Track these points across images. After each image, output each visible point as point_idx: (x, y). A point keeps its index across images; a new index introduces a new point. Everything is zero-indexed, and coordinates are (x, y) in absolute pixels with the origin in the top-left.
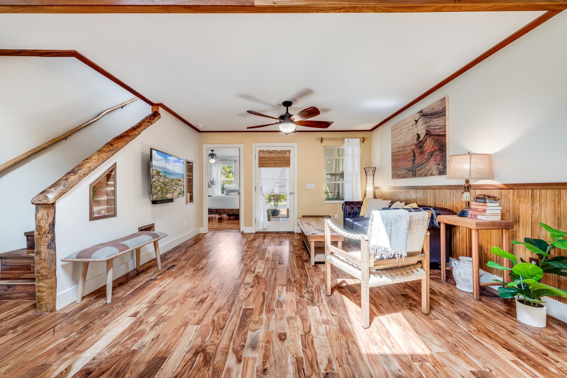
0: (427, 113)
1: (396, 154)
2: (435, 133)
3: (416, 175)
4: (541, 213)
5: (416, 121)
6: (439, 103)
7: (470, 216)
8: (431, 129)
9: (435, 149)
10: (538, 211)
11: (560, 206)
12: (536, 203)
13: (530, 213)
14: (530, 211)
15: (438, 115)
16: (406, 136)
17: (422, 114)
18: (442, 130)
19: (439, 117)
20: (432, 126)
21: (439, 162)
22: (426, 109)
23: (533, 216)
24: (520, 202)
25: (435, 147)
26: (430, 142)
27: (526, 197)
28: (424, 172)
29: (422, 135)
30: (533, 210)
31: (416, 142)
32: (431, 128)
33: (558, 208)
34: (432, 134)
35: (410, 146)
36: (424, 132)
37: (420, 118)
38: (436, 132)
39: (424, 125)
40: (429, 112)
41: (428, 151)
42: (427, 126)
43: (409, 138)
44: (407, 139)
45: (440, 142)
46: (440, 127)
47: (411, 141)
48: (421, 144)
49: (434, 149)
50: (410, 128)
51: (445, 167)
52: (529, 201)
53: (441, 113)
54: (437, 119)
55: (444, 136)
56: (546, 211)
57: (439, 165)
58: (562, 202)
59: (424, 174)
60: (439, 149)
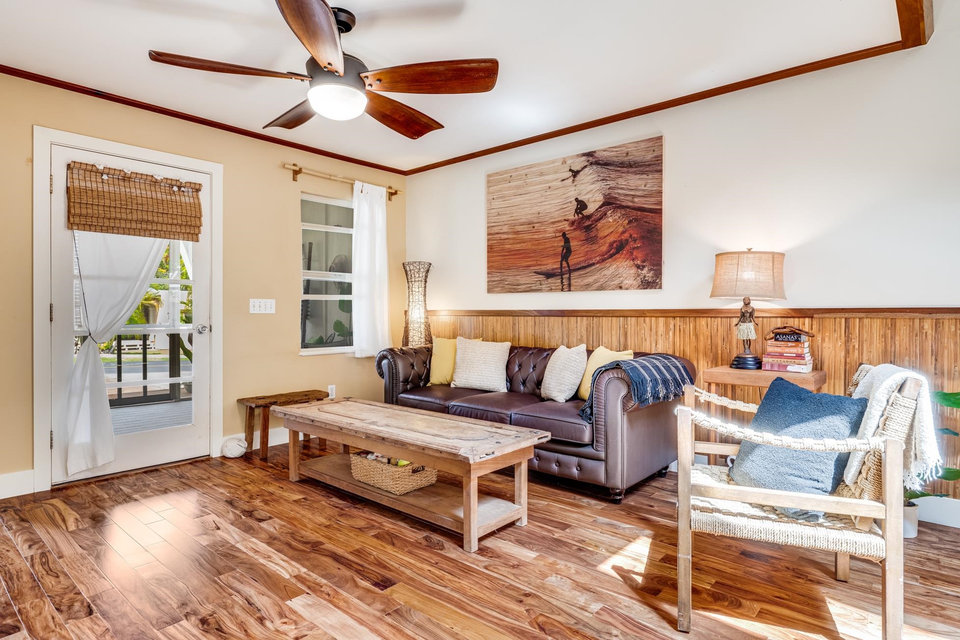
0: (609, 159)
1: (505, 236)
2: (630, 204)
3: (572, 288)
4: (862, 355)
5: (575, 173)
6: (643, 145)
7: (768, 367)
8: (619, 194)
9: (631, 236)
10: (856, 352)
11: (895, 343)
12: (853, 340)
13: (842, 356)
14: (843, 354)
15: (641, 169)
16: (540, 200)
17: (591, 159)
18: (653, 200)
19: (645, 174)
20: (622, 189)
21: (643, 261)
22: (605, 151)
23: (848, 360)
24: (823, 340)
25: (631, 232)
26: (615, 220)
27: (835, 331)
28: (596, 281)
29: (592, 204)
30: (847, 352)
31: (571, 217)
32: (620, 191)
33: (891, 346)
34: (624, 204)
35: (554, 223)
36: (599, 199)
37: (585, 167)
38: (633, 202)
39: (598, 185)
40: (615, 159)
41: (611, 239)
42: (608, 187)
43: (549, 206)
44: (546, 207)
45: (646, 222)
46: (646, 193)
47: (558, 213)
48: (588, 223)
49: (627, 235)
50: (554, 183)
51: (658, 273)
52: (840, 336)
53: (649, 165)
54: (638, 176)
55: (659, 212)
56: (871, 352)
57: (642, 270)
58: (897, 338)
59: (598, 284)
60: (642, 237)
